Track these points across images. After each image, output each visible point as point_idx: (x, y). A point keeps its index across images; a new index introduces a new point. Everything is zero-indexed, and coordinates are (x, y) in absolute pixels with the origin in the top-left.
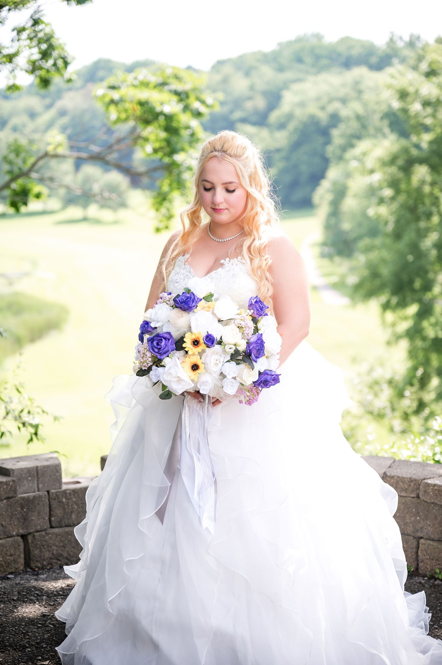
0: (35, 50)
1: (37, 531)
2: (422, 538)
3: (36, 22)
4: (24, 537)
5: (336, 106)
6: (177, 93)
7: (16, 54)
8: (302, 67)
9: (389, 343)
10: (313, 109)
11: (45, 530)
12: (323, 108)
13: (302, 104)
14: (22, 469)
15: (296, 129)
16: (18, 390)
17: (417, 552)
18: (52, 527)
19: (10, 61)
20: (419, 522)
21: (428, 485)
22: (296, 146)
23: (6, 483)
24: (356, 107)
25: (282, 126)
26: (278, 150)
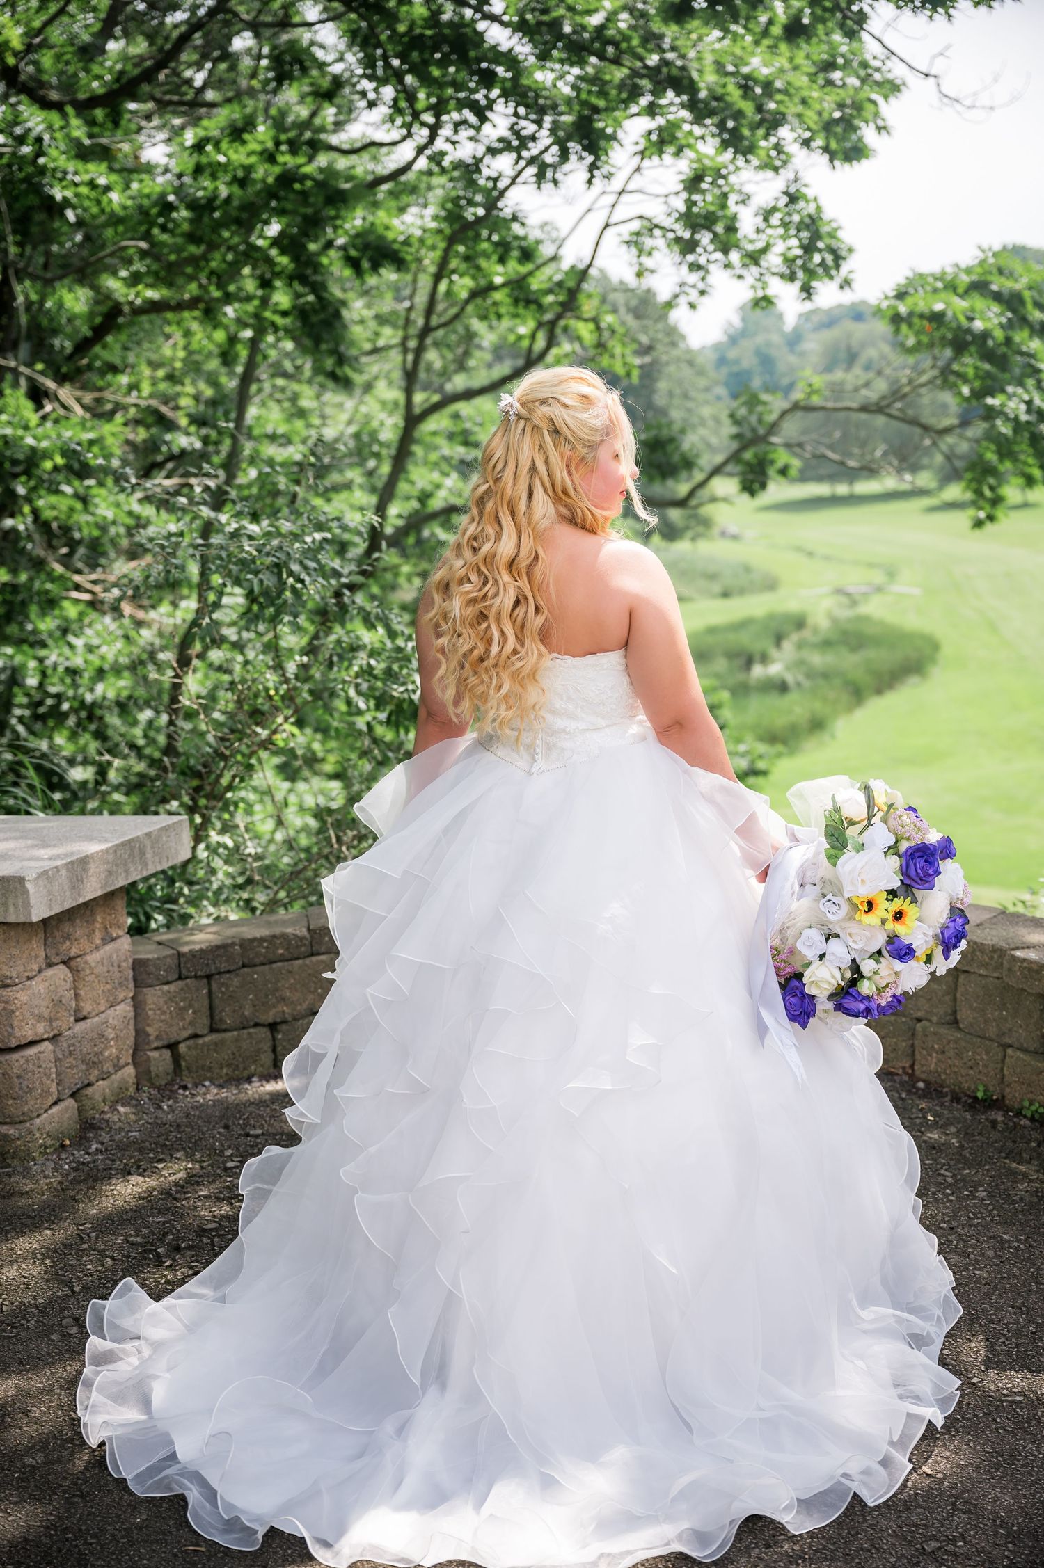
0: (794, 242)
2: (1010, 1046)
3: (793, 198)
7: (764, 250)
17: (1002, 1069)
19: (757, 264)
20: (1006, 1020)
21: (1014, 958)
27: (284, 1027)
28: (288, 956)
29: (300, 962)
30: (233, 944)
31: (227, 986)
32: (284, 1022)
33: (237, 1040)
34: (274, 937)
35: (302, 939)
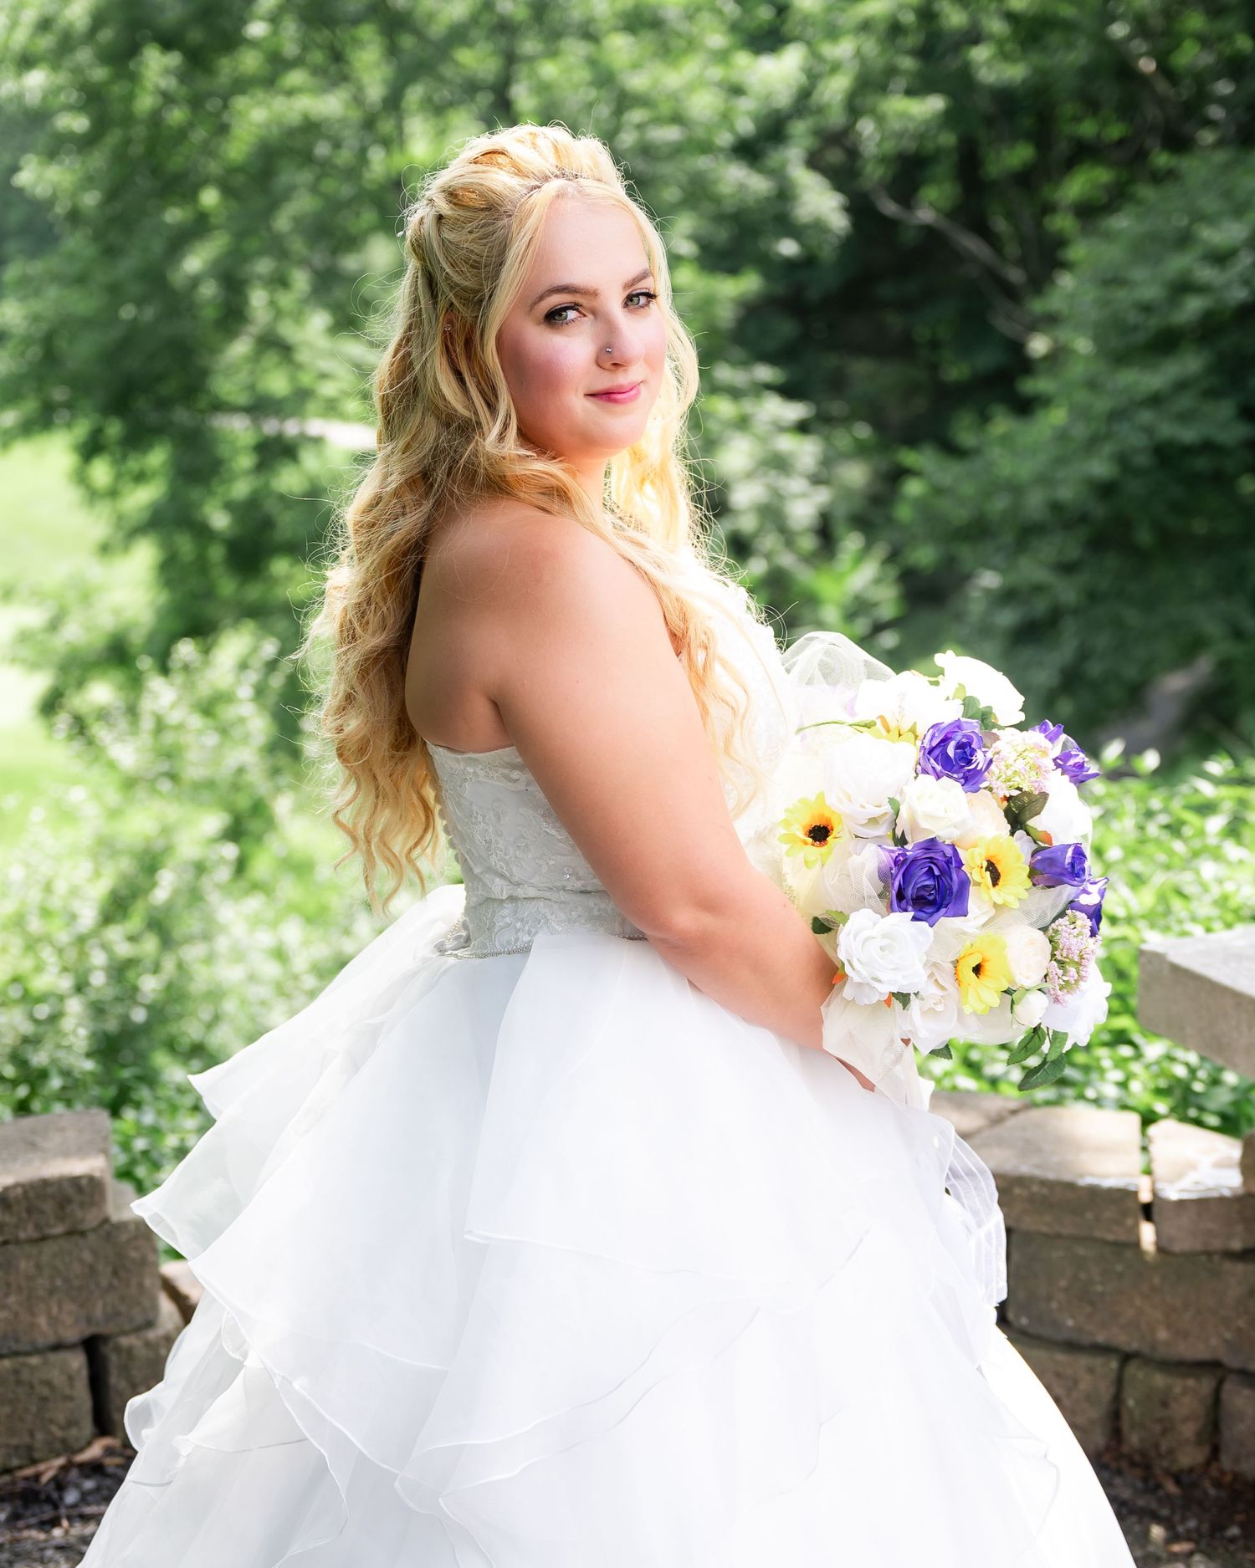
9: (105, 549)
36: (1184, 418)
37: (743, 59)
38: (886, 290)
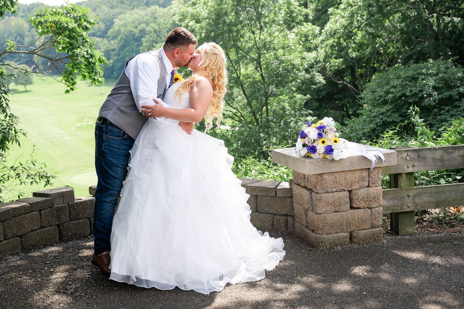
1: (64, 223)
4: (58, 226)
5: (143, 25)
6: (74, 18)
8: (123, 5)
10: (130, 28)
11: (68, 222)
12: (136, 27)
13: (125, 25)
14: (55, 194)
15: (121, 39)
16: (33, 164)
18: (71, 221)
22: (123, 47)
23: (49, 200)
24: (153, 26)
25: (114, 37)
26: (113, 50)
27: (24, 236)
28: (25, 213)
29: (28, 214)
30: (10, 210)
31: (9, 224)
32: (24, 235)
33: (13, 242)
34: (21, 206)
35: (29, 207)
36: (388, 116)
37: (305, 53)
38: (336, 97)
